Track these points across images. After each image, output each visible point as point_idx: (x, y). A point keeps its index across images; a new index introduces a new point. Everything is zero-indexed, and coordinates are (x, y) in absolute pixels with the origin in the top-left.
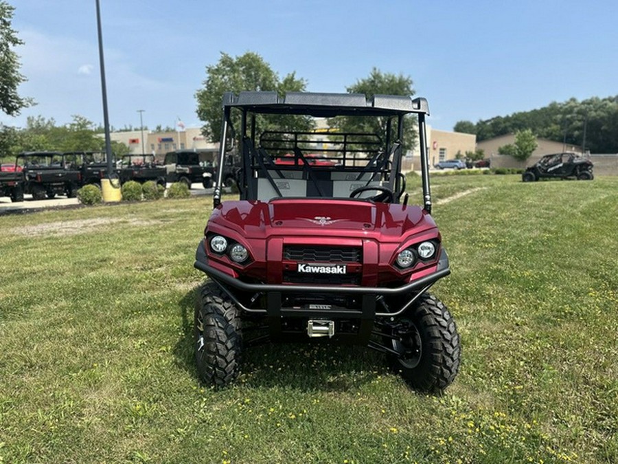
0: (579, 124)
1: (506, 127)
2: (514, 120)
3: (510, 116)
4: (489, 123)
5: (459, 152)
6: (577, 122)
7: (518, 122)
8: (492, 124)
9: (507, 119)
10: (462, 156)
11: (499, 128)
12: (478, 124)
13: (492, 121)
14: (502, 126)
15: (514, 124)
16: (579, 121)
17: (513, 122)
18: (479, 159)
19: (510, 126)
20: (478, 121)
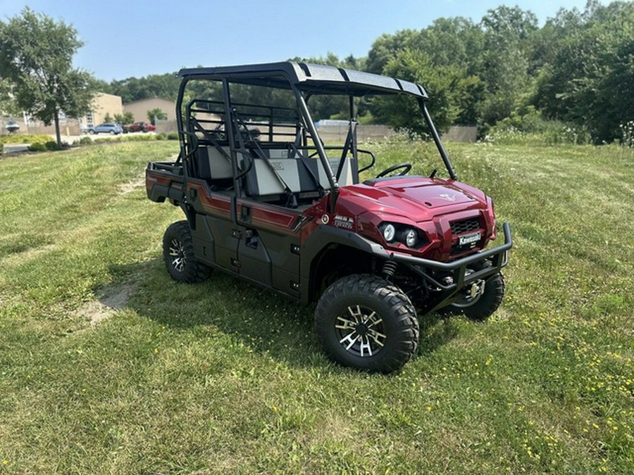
0: (211, 91)
1: (143, 90)
2: (151, 82)
3: (146, 78)
4: (124, 84)
5: (108, 114)
6: (209, 89)
7: (155, 85)
8: (129, 85)
9: (143, 81)
10: (112, 119)
11: (137, 90)
12: (112, 84)
13: (128, 82)
14: (139, 87)
15: (150, 87)
16: (211, 88)
17: (150, 85)
18: (129, 123)
19: (147, 89)
20: (112, 81)
